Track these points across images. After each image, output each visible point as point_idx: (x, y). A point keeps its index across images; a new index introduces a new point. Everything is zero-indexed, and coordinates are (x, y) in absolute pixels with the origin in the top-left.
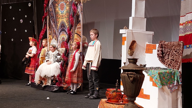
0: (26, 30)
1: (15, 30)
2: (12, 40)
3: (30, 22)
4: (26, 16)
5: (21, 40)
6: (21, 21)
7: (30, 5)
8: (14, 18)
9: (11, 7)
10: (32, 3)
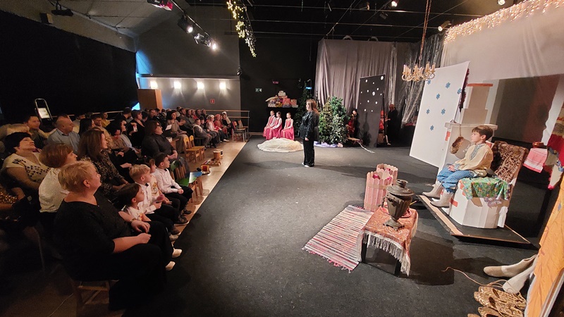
0: (376, 102)
1: (368, 101)
2: (365, 110)
3: (381, 95)
4: (378, 89)
5: (372, 111)
6: (374, 93)
7: (382, 78)
8: (368, 91)
9: (366, 81)
10: (384, 76)
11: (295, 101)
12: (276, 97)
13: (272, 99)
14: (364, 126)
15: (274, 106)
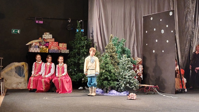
0: (167, 41)
1: (157, 41)
2: (154, 51)
3: (172, 31)
4: (167, 26)
5: (163, 51)
6: (163, 31)
7: (171, 14)
8: (155, 29)
9: (152, 19)
10: (173, 11)
11: (65, 45)
12: (40, 40)
13: (34, 42)
14: (155, 71)
15: (38, 50)
